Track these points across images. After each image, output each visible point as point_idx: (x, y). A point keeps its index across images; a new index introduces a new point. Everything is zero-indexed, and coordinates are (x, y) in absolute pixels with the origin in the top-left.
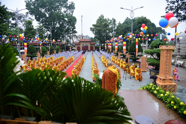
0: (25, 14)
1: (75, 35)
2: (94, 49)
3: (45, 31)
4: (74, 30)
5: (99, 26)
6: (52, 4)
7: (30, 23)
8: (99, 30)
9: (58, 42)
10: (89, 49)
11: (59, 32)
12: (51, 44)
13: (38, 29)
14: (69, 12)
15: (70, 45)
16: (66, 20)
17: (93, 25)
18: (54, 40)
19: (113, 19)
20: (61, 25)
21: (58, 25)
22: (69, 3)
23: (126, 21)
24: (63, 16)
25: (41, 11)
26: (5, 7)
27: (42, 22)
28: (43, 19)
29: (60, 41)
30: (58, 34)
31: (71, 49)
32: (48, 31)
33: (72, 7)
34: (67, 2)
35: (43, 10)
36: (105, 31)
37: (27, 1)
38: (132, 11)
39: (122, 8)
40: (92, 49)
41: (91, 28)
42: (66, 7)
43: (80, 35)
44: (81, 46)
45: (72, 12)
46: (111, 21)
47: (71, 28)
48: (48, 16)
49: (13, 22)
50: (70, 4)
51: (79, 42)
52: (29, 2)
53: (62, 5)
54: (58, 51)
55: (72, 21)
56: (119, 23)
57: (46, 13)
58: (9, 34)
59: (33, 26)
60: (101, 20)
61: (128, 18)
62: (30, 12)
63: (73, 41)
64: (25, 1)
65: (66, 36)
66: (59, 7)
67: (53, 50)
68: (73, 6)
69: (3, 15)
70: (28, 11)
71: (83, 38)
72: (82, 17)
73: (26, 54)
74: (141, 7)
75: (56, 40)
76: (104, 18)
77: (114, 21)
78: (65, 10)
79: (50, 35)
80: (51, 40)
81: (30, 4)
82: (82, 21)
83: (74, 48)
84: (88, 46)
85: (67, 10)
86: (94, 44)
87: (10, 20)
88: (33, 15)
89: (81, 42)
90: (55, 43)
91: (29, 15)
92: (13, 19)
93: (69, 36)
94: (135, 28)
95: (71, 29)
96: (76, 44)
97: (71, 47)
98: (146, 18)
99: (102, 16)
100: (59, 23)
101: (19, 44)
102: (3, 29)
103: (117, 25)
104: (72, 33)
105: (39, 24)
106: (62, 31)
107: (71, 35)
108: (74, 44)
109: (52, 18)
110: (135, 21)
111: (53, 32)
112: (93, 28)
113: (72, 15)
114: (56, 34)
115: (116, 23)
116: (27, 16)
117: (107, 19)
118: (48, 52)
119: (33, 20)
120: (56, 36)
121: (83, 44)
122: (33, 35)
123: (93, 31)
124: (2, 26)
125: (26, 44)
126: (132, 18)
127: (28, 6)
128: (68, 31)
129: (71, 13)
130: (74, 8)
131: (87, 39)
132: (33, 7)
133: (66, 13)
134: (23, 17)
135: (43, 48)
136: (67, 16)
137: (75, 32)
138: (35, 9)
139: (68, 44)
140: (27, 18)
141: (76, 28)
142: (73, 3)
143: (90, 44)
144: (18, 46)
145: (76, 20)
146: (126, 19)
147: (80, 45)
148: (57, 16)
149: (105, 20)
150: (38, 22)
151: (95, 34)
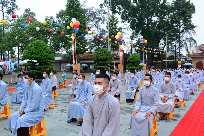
31: (179, 66)
63: (188, 50)
83: (188, 64)
93: (179, 42)
97: (179, 62)
147: (202, 58)
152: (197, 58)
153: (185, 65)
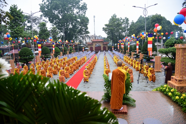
0: (40, 17)
1: (88, 35)
2: (107, 49)
3: (59, 32)
4: (87, 30)
5: (111, 26)
6: (65, 5)
7: (44, 25)
8: (111, 30)
9: (71, 43)
10: (102, 49)
11: (72, 32)
12: (64, 45)
13: (52, 30)
14: (81, 12)
15: (83, 46)
16: (79, 21)
17: (105, 25)
18: (67, 40)
19: (126, 18)
20: (74, 26)
21: (71, 26)
22: (81, 4)
23: (140, 20)
24: (76, 17)
25: (54, 13)
26: (21, 11)
27: (55, 24)
28: (56, 21)
29: (73, 41)
30: (71, 34)
31: (83, 49)
32: (61, 33)
33: (84, 8)
34: (79, 3)
35: (56, 12)
36: (118, 31)
37: (41, 4)
38: (145, 9)
39: (135, 7)
40: (105, 49)
41: (103, 28)
42: (78, 8)
43: (93, 36)
44: (94, 47)
45: (85, 13)
46: (123, 20)
47: (84, 28)
48: (61, 17)
49: (29, 25)
50: (83, 4)
51: (92, 42)
52: (43, 5)
53: (74, 6)
54: (71, 52)
55: (85, 22)
56: (132, 22)
57: (59, 15)
58: (24, 36)
59: (46, 28)
60: (114, 19)
61: (141, 16)
62: (44, 14)
63: (86, 41)
64: (40, 5)
65: (79, 36)
66: (71, 9)
67: (66, 50)
68: (86, 7)
69: (19, 18)
70: (42, 14)
71: (95, 38)
72: (94, 17)
73: (40, 55)
74: (155, 5)
75: (69, 41)
76: (117, 17)
77: (127, 20)
78: (78, 11)
79: (63, 36)
80: (64, 41)
81: (44, 7)
82: (94, 21)
83: (87, 48)
84: (101, 46)
85: (80, 11)
86: (107, 44)
87: (25, 23)
88: (47, 18)
89: (93, 42)
90: (68, 43)
91: (43, 17)
92: (29, 22)
93: (82, 37)
94: (149, 27)
95: (84, 30)
96: (89, 45)
97: (83, 48)
98: (160, 15)
99: (115, 16)
100: (72, 24)
101: (33, 46)
102: (19, 32)
103: (130, 24)
104: (84, 34)
105: (53, 25)
106: (75, 31)
107: (84, 35)
108: (87, 44)
109: (65, 19)
110: (149, 19)
111: (66, 33)
112: (106, 28)
113: (84, 16)
114: (69, 36)
115: (129, 22)
116: (41, 18)
117: (120, 19)
118: (61, 53)
119: (47, 22)
120: (69, 37)
121: (96, 44)
122: (47, 36)
123: (106, 31)
124: (18, 29)
125: (40, 45)
126: (145, 16)
127: (42, 9)
128: (80, 32)
129: (83, 13)
130: (86, 9)
131: (100, 39)
132: (47, 9)
133: (79, 14)
134: (38, 20)
135: (57, 49)
136: (80, 17)
137: (88, 32)
138: (48, 12)
139: (80, 44)
140: (42, 20)
141: (88, 28)
142: (85, 4)
143: (103, 44)
144: (33, 47)
145: (88, 20)
146: (140, 18)
147: (93, 45)
148: (70, 17)
149: (118, 20)
150: (51, 24)
151: (108, 34)
152: (90, 45)
153: (85, 49)
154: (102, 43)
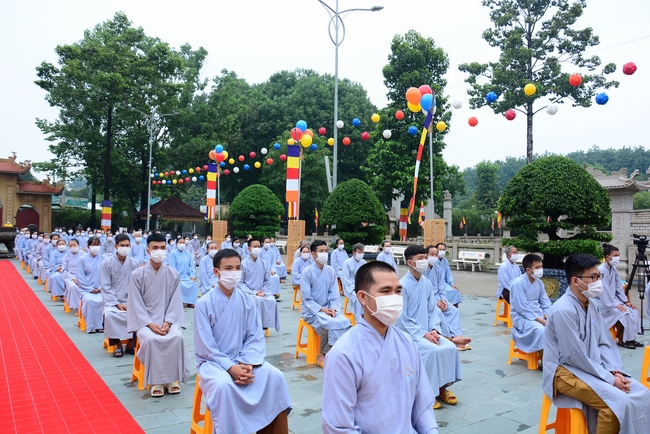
2: (45, 222)
17: (61, 51)
19: (186, 49)
41: (44, 70)
143: (21, 196)
154: (14, 183)
